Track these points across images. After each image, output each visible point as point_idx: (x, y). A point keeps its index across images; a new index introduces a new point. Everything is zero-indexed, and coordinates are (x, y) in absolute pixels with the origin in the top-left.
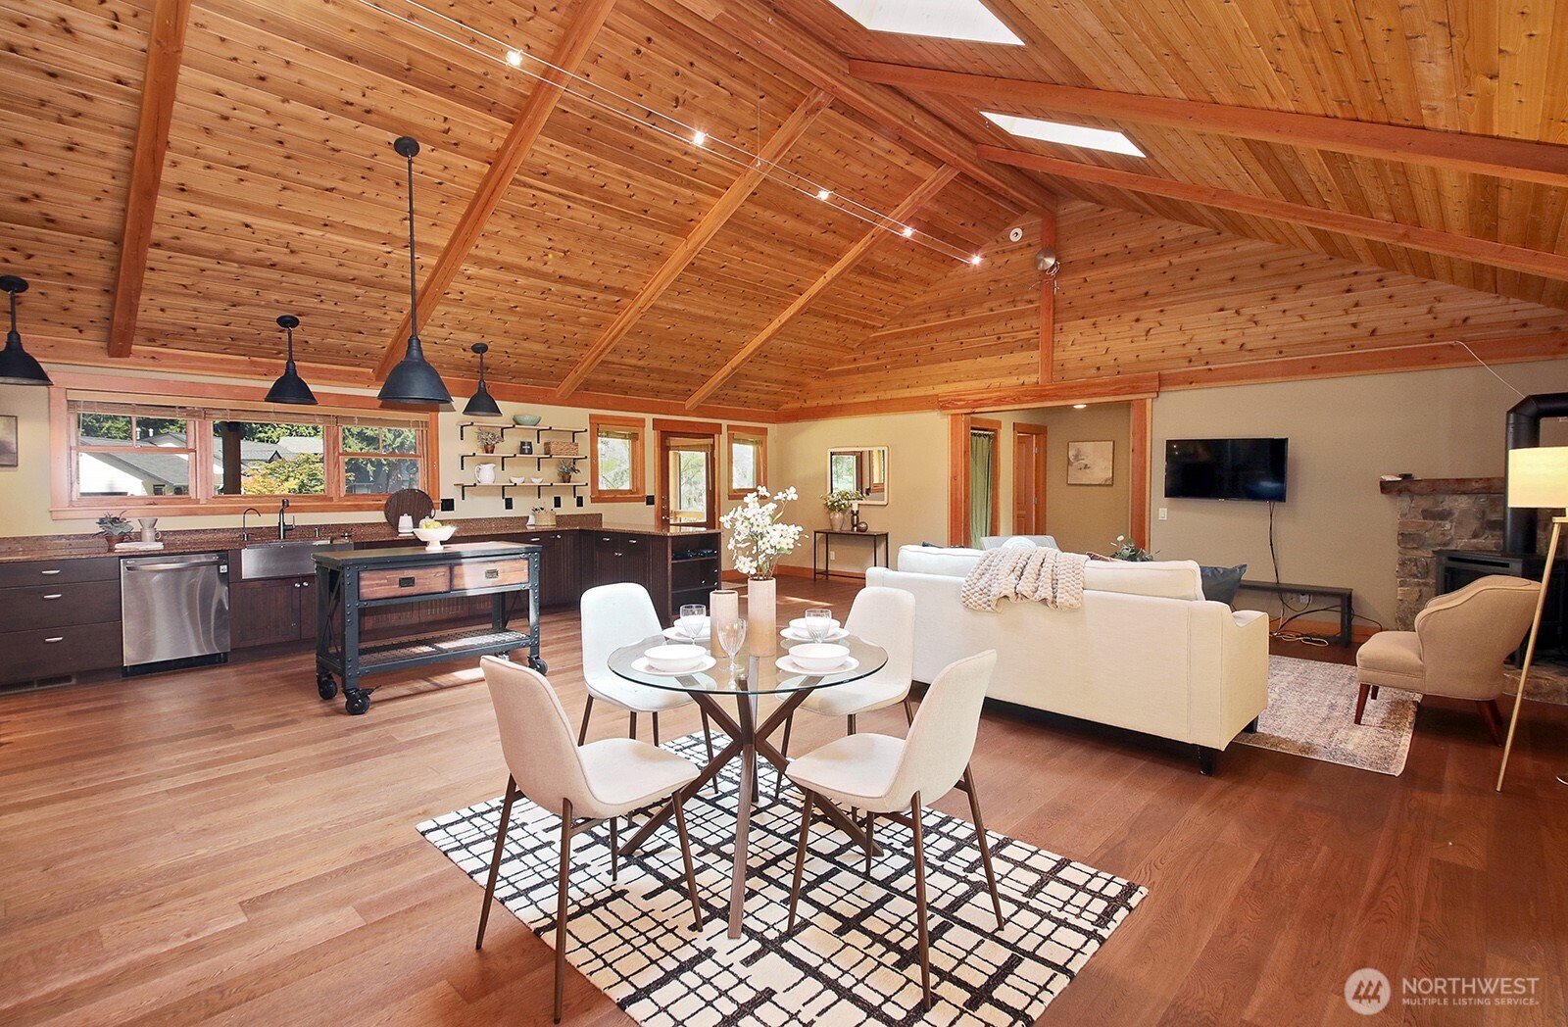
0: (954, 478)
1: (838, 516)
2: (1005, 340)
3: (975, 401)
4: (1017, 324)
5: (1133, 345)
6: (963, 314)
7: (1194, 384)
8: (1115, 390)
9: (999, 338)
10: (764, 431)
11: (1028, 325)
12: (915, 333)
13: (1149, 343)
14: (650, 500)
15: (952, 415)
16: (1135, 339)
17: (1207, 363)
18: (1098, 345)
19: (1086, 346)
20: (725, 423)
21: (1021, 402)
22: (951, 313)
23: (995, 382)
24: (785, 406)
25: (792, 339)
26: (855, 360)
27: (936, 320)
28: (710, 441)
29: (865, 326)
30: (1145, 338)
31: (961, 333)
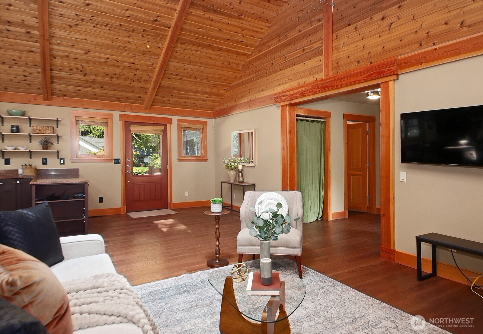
0: (283, 149)
1: (232, 173)
2: (307, 51)
3: (291, 95)
4: (312, 38)
5: (381, 39)
6: (286, 37)
7: (423, 64)
8: (368, 76)
9: (304, 50)
10: (205, 123)
11: (319, 38)
12: (265, 55)
13: (391, 35)
14: (117, 162)
15: (282, 106)
16: (381, 34)
17: (434, 44)
18: (358, 44)
19: (352, 46)
20: (175, 118)
21: (314, 94)
22: (281, 38)
23: (301, 82)
24: (217, 108)
25: (188, 63)
26: (241, 77)
27: (274, 44)
28: (162, 128)
29: (238, 54)
30: (388, 32)
31: (285, 51)
